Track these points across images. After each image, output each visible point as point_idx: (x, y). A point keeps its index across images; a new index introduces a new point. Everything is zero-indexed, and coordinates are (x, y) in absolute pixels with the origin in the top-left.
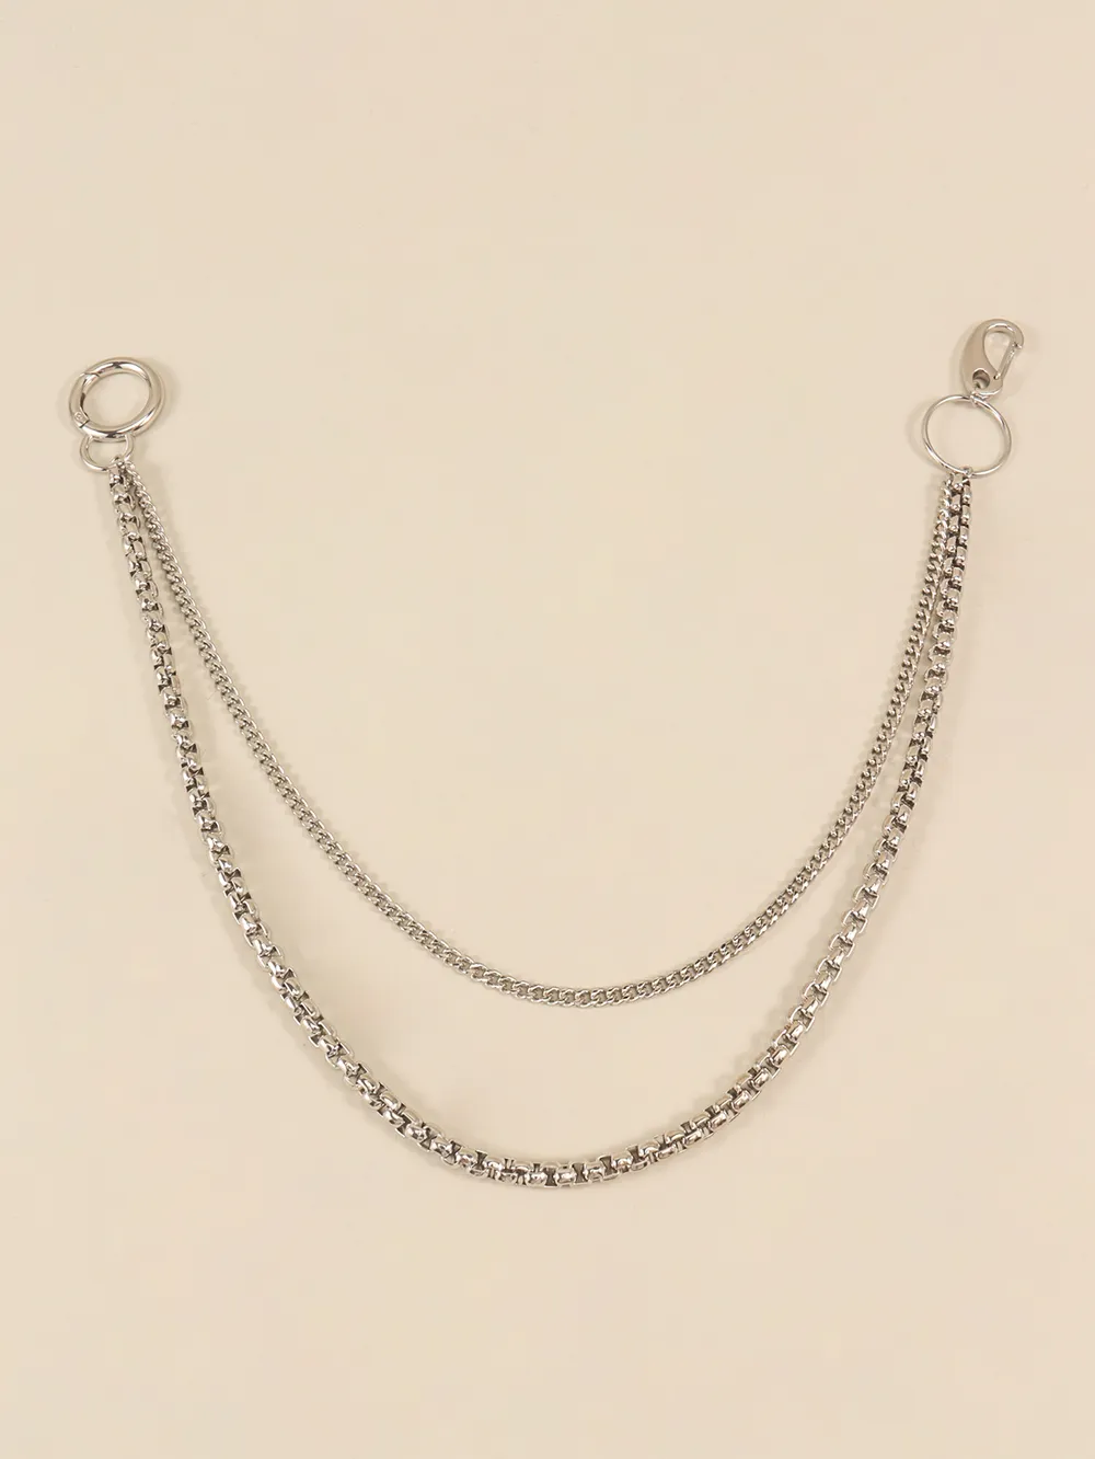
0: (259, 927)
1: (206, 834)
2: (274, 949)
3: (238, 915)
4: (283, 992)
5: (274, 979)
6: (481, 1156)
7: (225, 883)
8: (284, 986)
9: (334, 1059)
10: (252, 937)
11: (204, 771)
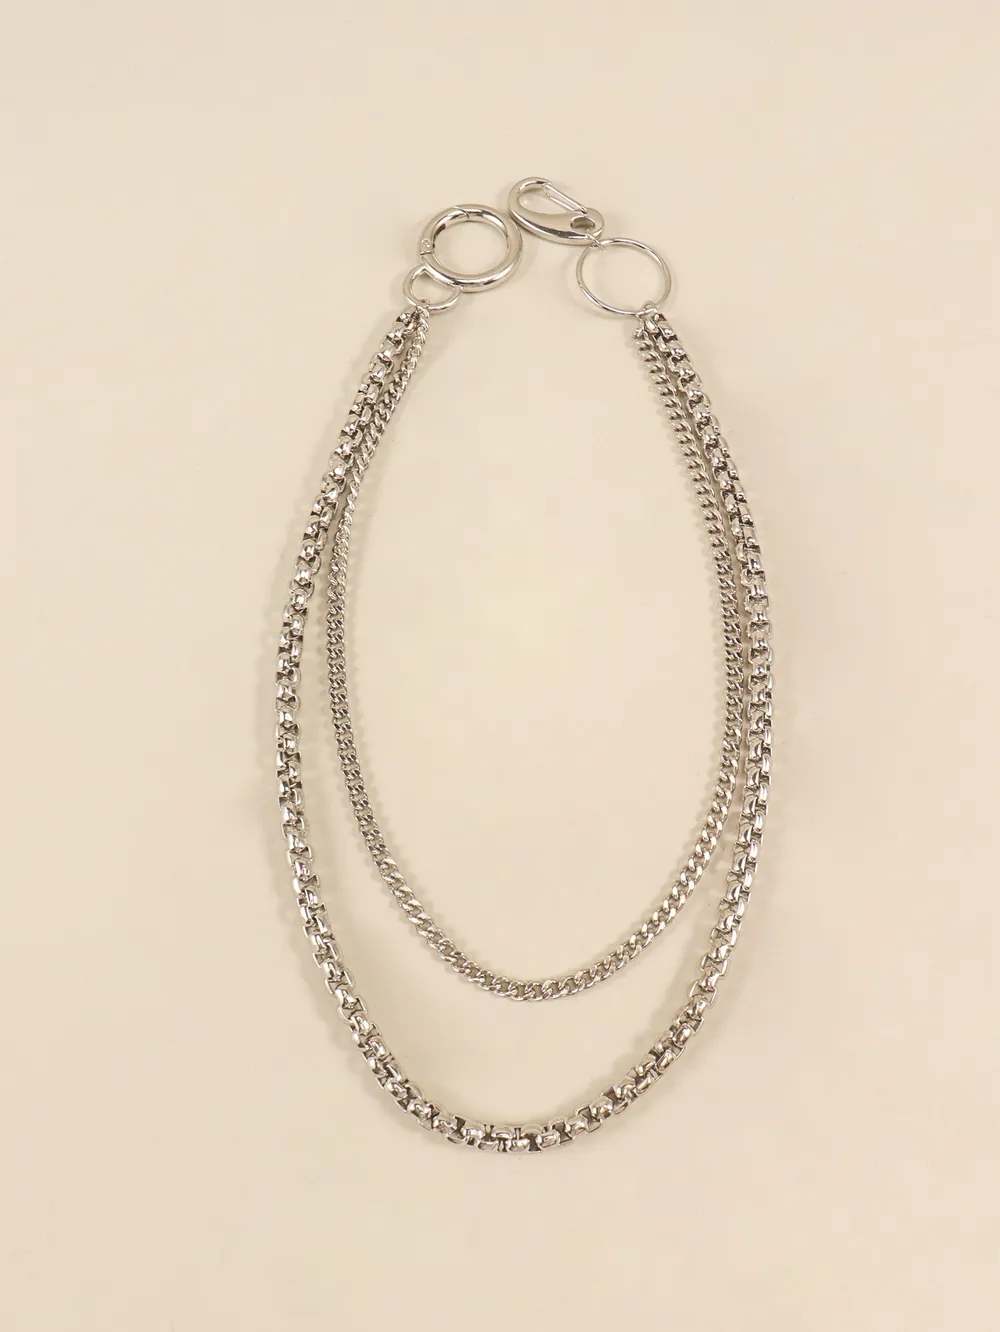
0: (299, 821)
1: (281, 703)
2: (307, 849)
3: (282, 800)
4: (300, 897)
5: (296, 882)
6: (461, 1122)
7: (282, 764)
8: (303, 891)
9: (334, 985)
10: (289, 828)
11: (304, 639)
